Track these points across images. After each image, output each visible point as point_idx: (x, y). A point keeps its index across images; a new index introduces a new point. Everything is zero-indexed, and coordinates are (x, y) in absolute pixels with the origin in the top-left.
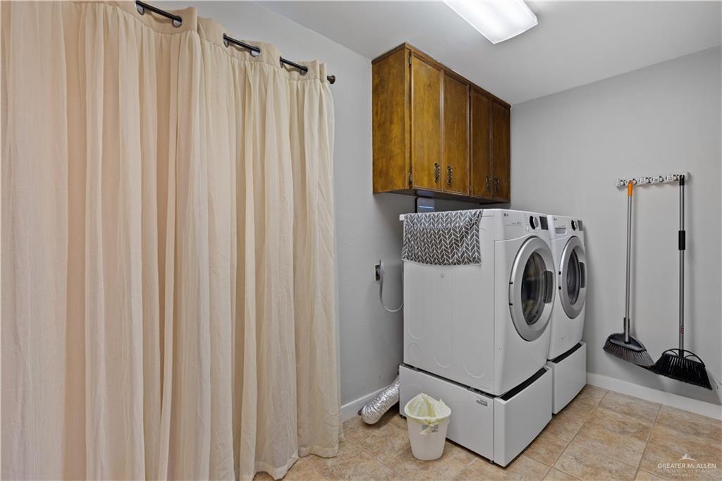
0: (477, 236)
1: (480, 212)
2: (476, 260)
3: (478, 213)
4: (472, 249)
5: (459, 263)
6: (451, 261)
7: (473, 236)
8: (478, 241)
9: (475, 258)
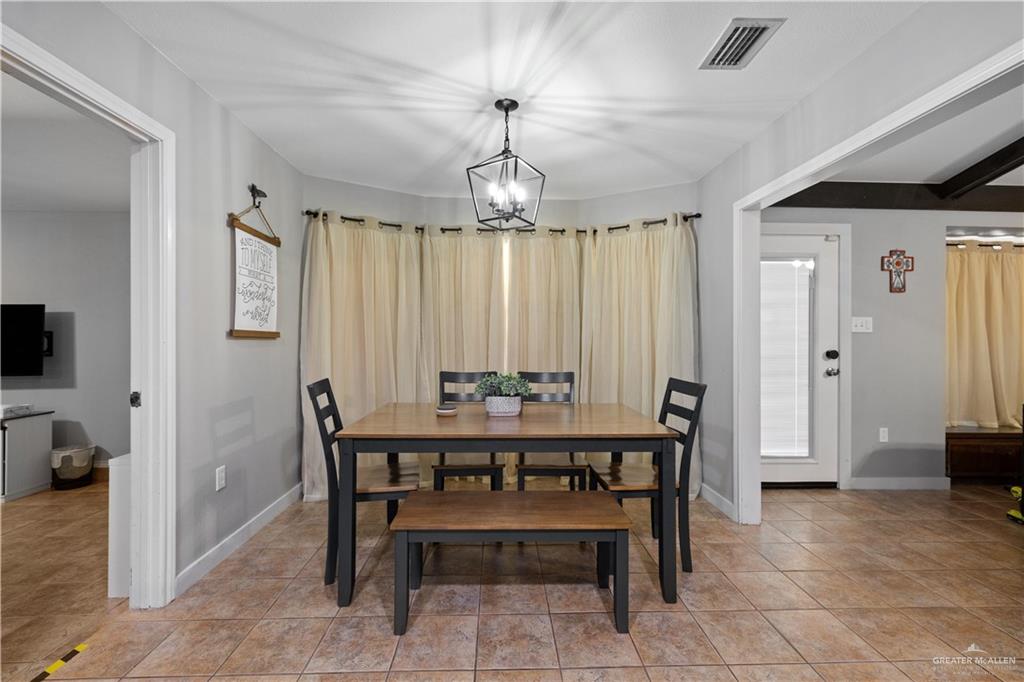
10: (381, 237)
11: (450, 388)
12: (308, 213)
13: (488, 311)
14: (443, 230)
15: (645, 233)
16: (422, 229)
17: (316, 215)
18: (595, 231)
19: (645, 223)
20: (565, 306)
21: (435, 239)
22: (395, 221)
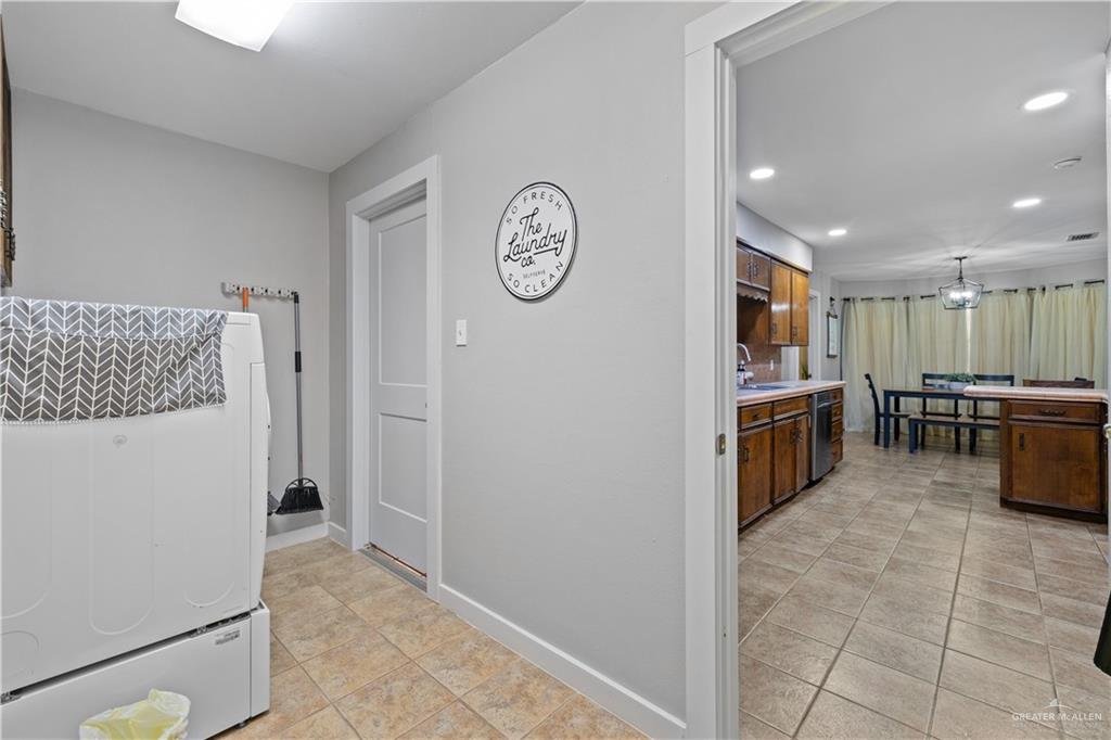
0: (218, 356)
1: (223, 316)
2: (216, 398)
3: (218, 316)
4: (207, 381)
5: (174, 406)
6: (153, 406)
7: (209, 356)
8: (219, 366)
9: (213, 395)
10: (882, 307)
11: (928, 381)
12: (845, 299)
13: (954, 341)
14: (922, 297)
15: (1086, 290)
16: (908, 298)
17: (848, 300)
18: (1044, 289)
19: (1087, 283)
20: (1017, 344)
21: (917, 303)
22: (892, 295)
